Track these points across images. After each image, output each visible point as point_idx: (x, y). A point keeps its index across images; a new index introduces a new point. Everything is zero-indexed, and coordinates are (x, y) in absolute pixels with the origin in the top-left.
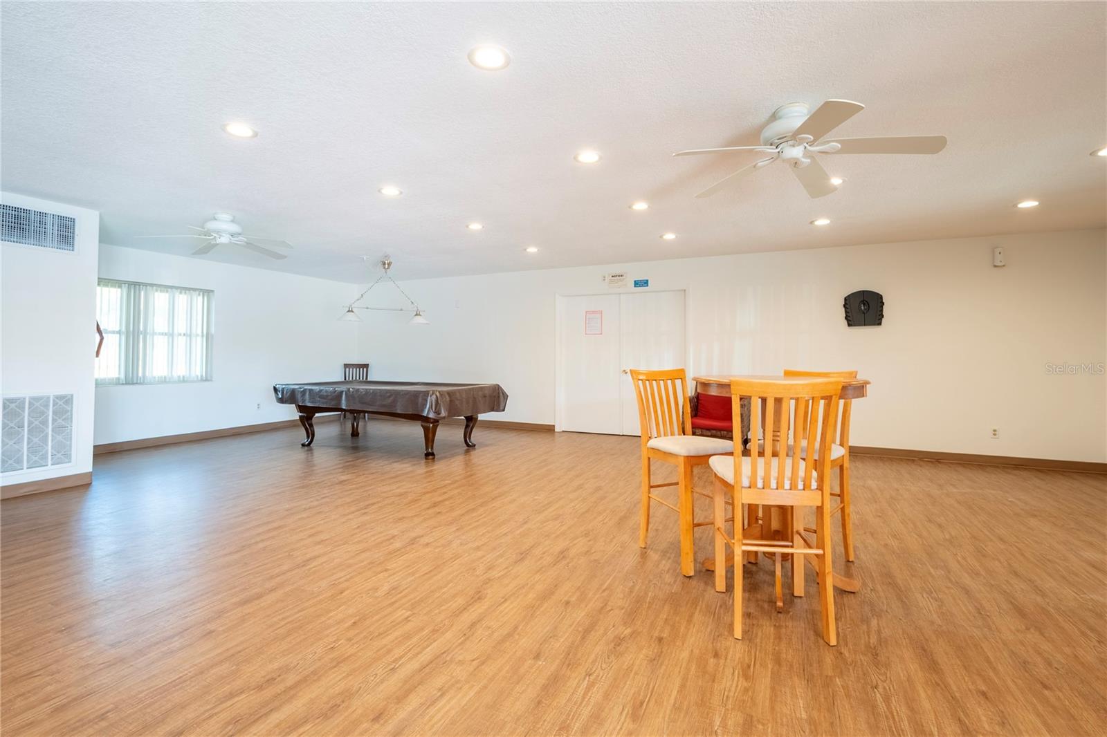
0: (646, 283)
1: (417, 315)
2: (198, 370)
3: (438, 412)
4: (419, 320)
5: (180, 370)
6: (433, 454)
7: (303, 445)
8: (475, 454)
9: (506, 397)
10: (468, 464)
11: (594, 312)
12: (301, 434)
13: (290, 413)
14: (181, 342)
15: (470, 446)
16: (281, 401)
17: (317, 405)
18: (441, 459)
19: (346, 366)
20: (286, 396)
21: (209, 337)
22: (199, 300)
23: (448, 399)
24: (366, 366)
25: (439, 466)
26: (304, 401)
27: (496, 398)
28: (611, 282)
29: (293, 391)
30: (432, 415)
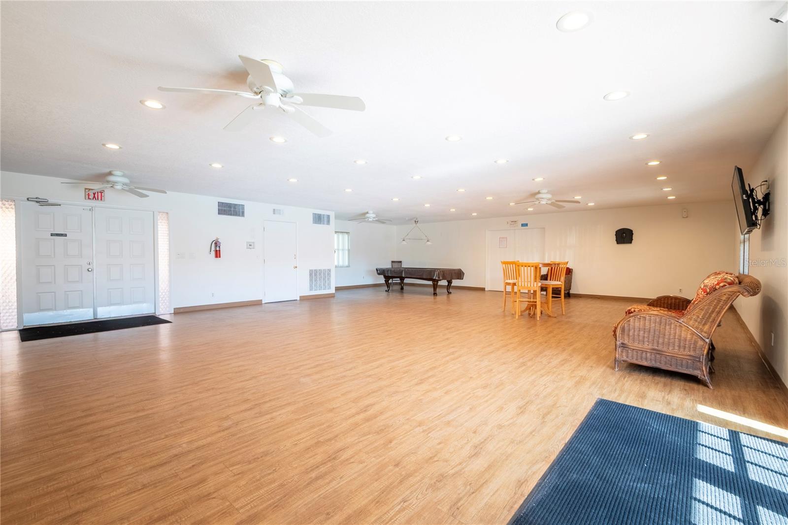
0: (527, 225)
1: (428, 241)
2: (346, 264)
3: (439, 278)
4: (429, 243)
5: (341, 264)
6: (436, 293)
7: (386, 291)
8: (451, 295)
9: (463, 274)
10: (448, 298)
11: (503, 238)
12: (386, 288)
13: (381, 280)
14: (341, 252)
15: (449, 293)
16: (379, 274)
17: (393, 275)
18: (439, 296)
19: (393, 262)
20: (381, 272)
21: (349, 250)
22: (346, 236)
23: (442, 273)
24: (401, 262)
25: (438, 298)
26: (388, 274)
27: (459, 274)
28: (511, 224)
29: (384, 270)
30: (437, 278)
